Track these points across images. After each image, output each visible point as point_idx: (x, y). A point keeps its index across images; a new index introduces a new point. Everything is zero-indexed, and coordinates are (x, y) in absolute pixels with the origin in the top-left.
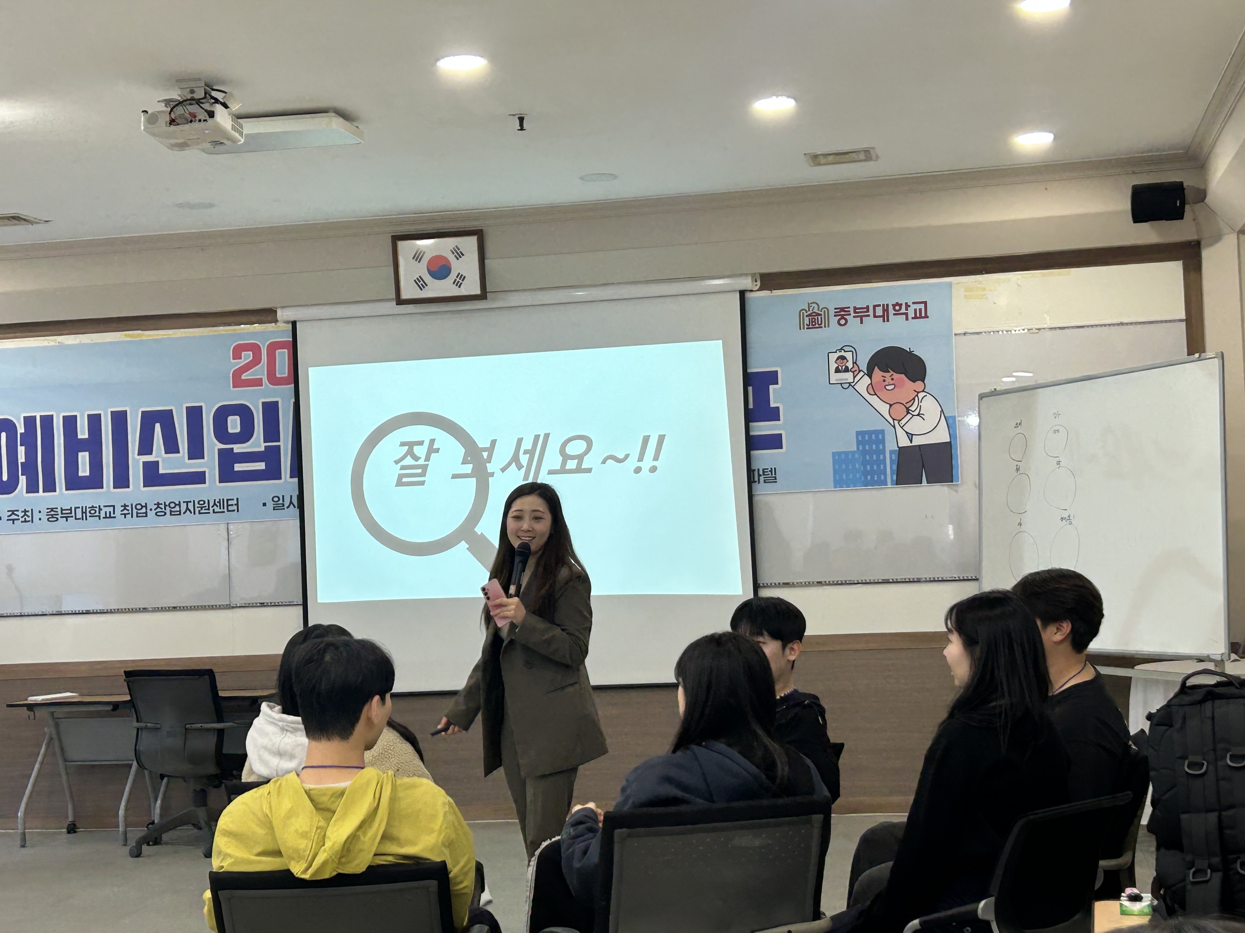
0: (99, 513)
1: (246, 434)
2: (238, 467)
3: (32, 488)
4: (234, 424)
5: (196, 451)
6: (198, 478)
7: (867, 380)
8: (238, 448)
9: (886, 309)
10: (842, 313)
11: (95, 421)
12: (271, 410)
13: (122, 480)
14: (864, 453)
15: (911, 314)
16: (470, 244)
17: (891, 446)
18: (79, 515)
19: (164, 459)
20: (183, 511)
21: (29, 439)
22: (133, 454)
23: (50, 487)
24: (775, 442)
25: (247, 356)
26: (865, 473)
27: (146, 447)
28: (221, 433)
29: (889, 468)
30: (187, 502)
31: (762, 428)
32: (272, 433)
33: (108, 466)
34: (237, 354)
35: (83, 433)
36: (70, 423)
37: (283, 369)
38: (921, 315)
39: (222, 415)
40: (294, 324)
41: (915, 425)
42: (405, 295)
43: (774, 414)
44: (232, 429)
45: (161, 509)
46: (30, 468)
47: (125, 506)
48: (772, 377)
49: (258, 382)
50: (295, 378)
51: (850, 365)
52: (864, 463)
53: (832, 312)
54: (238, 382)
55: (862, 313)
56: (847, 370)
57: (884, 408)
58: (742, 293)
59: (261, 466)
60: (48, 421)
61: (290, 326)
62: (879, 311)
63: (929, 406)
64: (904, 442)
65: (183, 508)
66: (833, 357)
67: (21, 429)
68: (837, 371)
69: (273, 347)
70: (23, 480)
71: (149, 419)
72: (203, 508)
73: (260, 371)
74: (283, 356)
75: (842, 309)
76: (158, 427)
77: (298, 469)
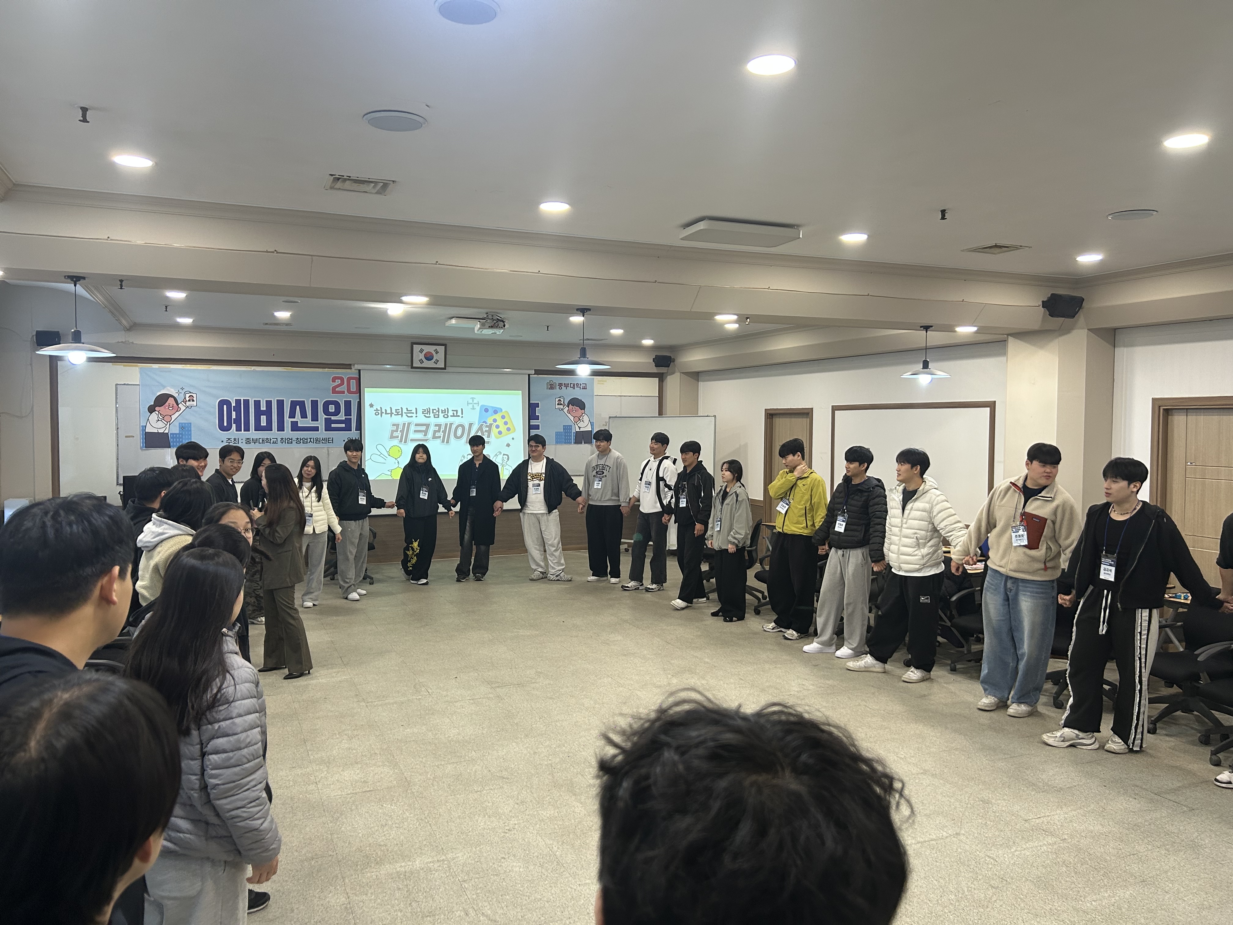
0: (270, 441)
1: (337, 412)
2: (333, 425)
3: (238, 429)
4: (332, 408)
5: (315, 418)
6: (316, 429)
7: (567, 408)
8: (333, 418)
9: (574, 385)
10: (560, 385)
11: (269, 403)
12: (348, 404)
13: (281, 428)
14: (565, 432)
15: (582, 388)
16: (441, 349)
17: (573, 431)
18: (261, 441)
19: (300, 421)
20: (308, 441)
21: (237, 408)
22: (287, 417)
23: (247, 429)
24: (537, 427)
25: (338, 382)
26: (565, 439)
27: (292, 415)
28: (326, 411)
29: (573, 438)
30: (311, 438)
31: (533, 422)
32: (348, 412)
33: (275, 422)
34: (334, 381)
35: (263, 408)
36: (257, 404)
37: (353, 388)
38: (585, 388)
39: (326, 404)
40: (359, 371)
41: (581, 424)
42: (414, 366)
43: (537, 418)
44: (331, 410)
45: (298, 441)
46: (238, 421)
47: (282, 439)
48: (537, 405)
49: (343, 392)
50: (359, 391)
51: (562, 403)
52: (565, 436)
53: (557, 385)
54: (334, 391)
55: (566, 386)
56: (561, 404)
57: (572, 418)
58: (529, 375)
59: (343, 425)
60: (247, 402)
61: (357, 371)
62: (572, 386)
63: (586, 418)
64: (578, 430)
65: (309, 440)
66: (557, 400)
67: (233, 404)
68: (558, 404)
69: (349, 379)
70: (234, 426)
71: (294, 404)
72: (317, 441)
73: (344, 388)
74: (353, 383)
75: (561, 384)
76: (298, 407)
77: (359, 427)
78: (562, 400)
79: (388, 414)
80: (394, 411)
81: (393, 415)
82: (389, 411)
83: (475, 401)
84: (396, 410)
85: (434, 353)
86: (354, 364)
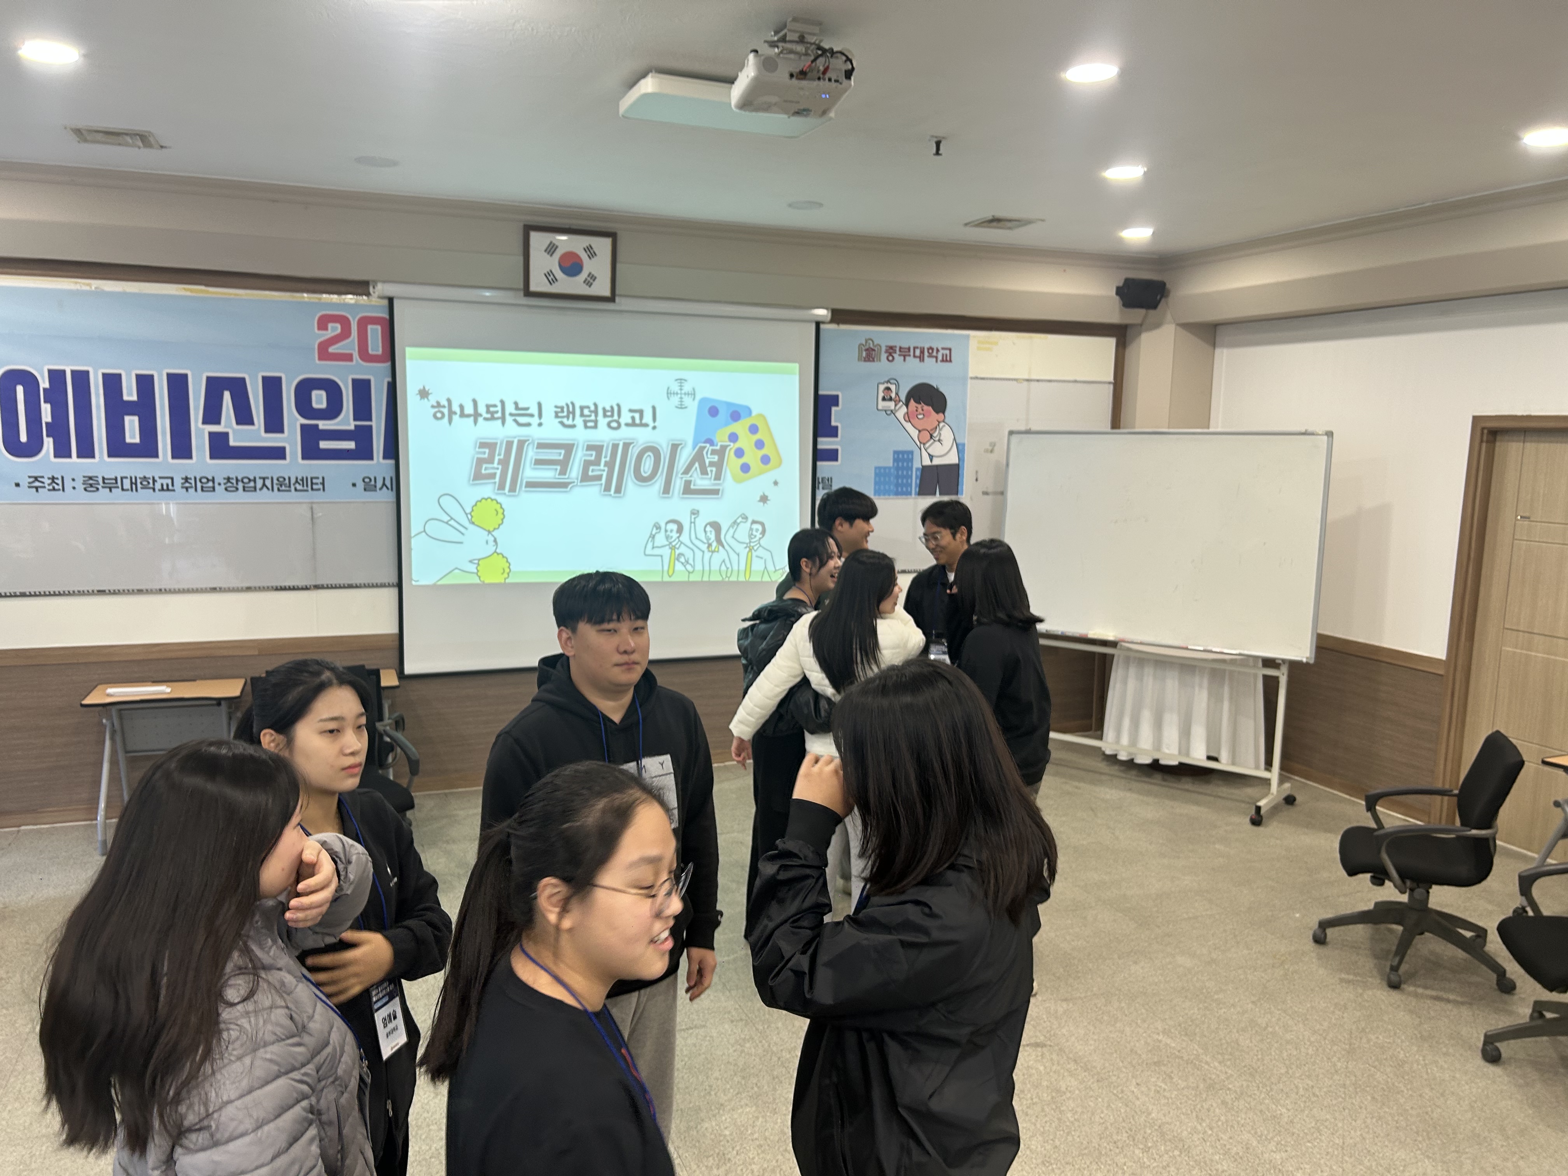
0: (154, 484)
1: (333, 410)
2: (324, 445)
3: (62, 451)
4: (319, 399)
5: (274, 423)
6: (278, 453)
7: (904, 409)
8: (324, 425)
9: (922, 352)
10: (891, 350)
11: (145, 383)
12: (362, 388)
13: (181, 449)
14: (897, 469)
15: (940, 358)
16: (603, 246)
17: (917, 465)
18: (127, 484)
19: (234, 430)
20: (259, 487)
21: (56, 395)
22: (196, 421)
23: (86, 451)
24: (832, 455)
25: (334, 329)
26: (897, 485)
27: (212, 415)
28: (304, 406)
29: (915, 481)
30: (264, 479)
31: (825, 443)
32: (363, 410)
33: (164, 433)
34: (322, 325)
35: (130, 393)
36: (112, 383)
37: (376, 346)
38: (947, 360)
39: (304, 389)
40: (391, 300)
41: (935, 449)
42: (533, 288)
43: (833, 432)
44: (317, 403)
45: (231, 484)
46: (58, 430)
47: (186, 479)
48: (834, 400)
49: (348, 357)
50: (391, 354)
51: (893, 395)
52: (897, 477)
53: (884, 349)
54: (324, 353)
55: (905, 352)
56: (891, 399)
57: (914, 433)
58: (818, 324)
59: (351, 445)
60: (81, 379)
61: (385, 302)
62: (918, 352)
63: (946, 434)
64: (927, 462)
65: (259, 483)
66: (882, 387)
67: (44, 384)
68: (884, 399)
69: (364, 323)
70: (48, 443)
71: (215, 387)
72: (283, 484)
73: (351, 345)
74: (375, 333)
75: (891, 348)
76: (227, 395)
77: (393, 450)
78: (893, 387)
79: (468, 416)
80: (482, 409)
81: (480, 419)
82: (469, 410)
83: (687, 388)
84: (488, 406)
85: (584, 256)
86: (375, 283)
